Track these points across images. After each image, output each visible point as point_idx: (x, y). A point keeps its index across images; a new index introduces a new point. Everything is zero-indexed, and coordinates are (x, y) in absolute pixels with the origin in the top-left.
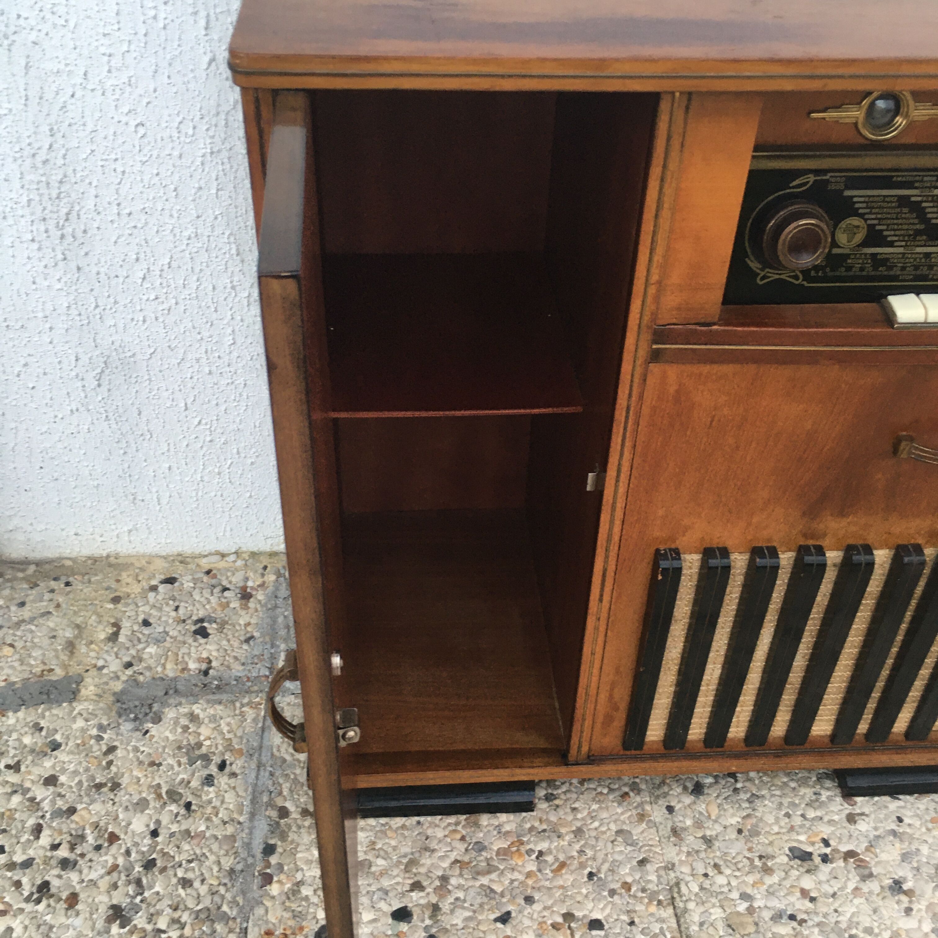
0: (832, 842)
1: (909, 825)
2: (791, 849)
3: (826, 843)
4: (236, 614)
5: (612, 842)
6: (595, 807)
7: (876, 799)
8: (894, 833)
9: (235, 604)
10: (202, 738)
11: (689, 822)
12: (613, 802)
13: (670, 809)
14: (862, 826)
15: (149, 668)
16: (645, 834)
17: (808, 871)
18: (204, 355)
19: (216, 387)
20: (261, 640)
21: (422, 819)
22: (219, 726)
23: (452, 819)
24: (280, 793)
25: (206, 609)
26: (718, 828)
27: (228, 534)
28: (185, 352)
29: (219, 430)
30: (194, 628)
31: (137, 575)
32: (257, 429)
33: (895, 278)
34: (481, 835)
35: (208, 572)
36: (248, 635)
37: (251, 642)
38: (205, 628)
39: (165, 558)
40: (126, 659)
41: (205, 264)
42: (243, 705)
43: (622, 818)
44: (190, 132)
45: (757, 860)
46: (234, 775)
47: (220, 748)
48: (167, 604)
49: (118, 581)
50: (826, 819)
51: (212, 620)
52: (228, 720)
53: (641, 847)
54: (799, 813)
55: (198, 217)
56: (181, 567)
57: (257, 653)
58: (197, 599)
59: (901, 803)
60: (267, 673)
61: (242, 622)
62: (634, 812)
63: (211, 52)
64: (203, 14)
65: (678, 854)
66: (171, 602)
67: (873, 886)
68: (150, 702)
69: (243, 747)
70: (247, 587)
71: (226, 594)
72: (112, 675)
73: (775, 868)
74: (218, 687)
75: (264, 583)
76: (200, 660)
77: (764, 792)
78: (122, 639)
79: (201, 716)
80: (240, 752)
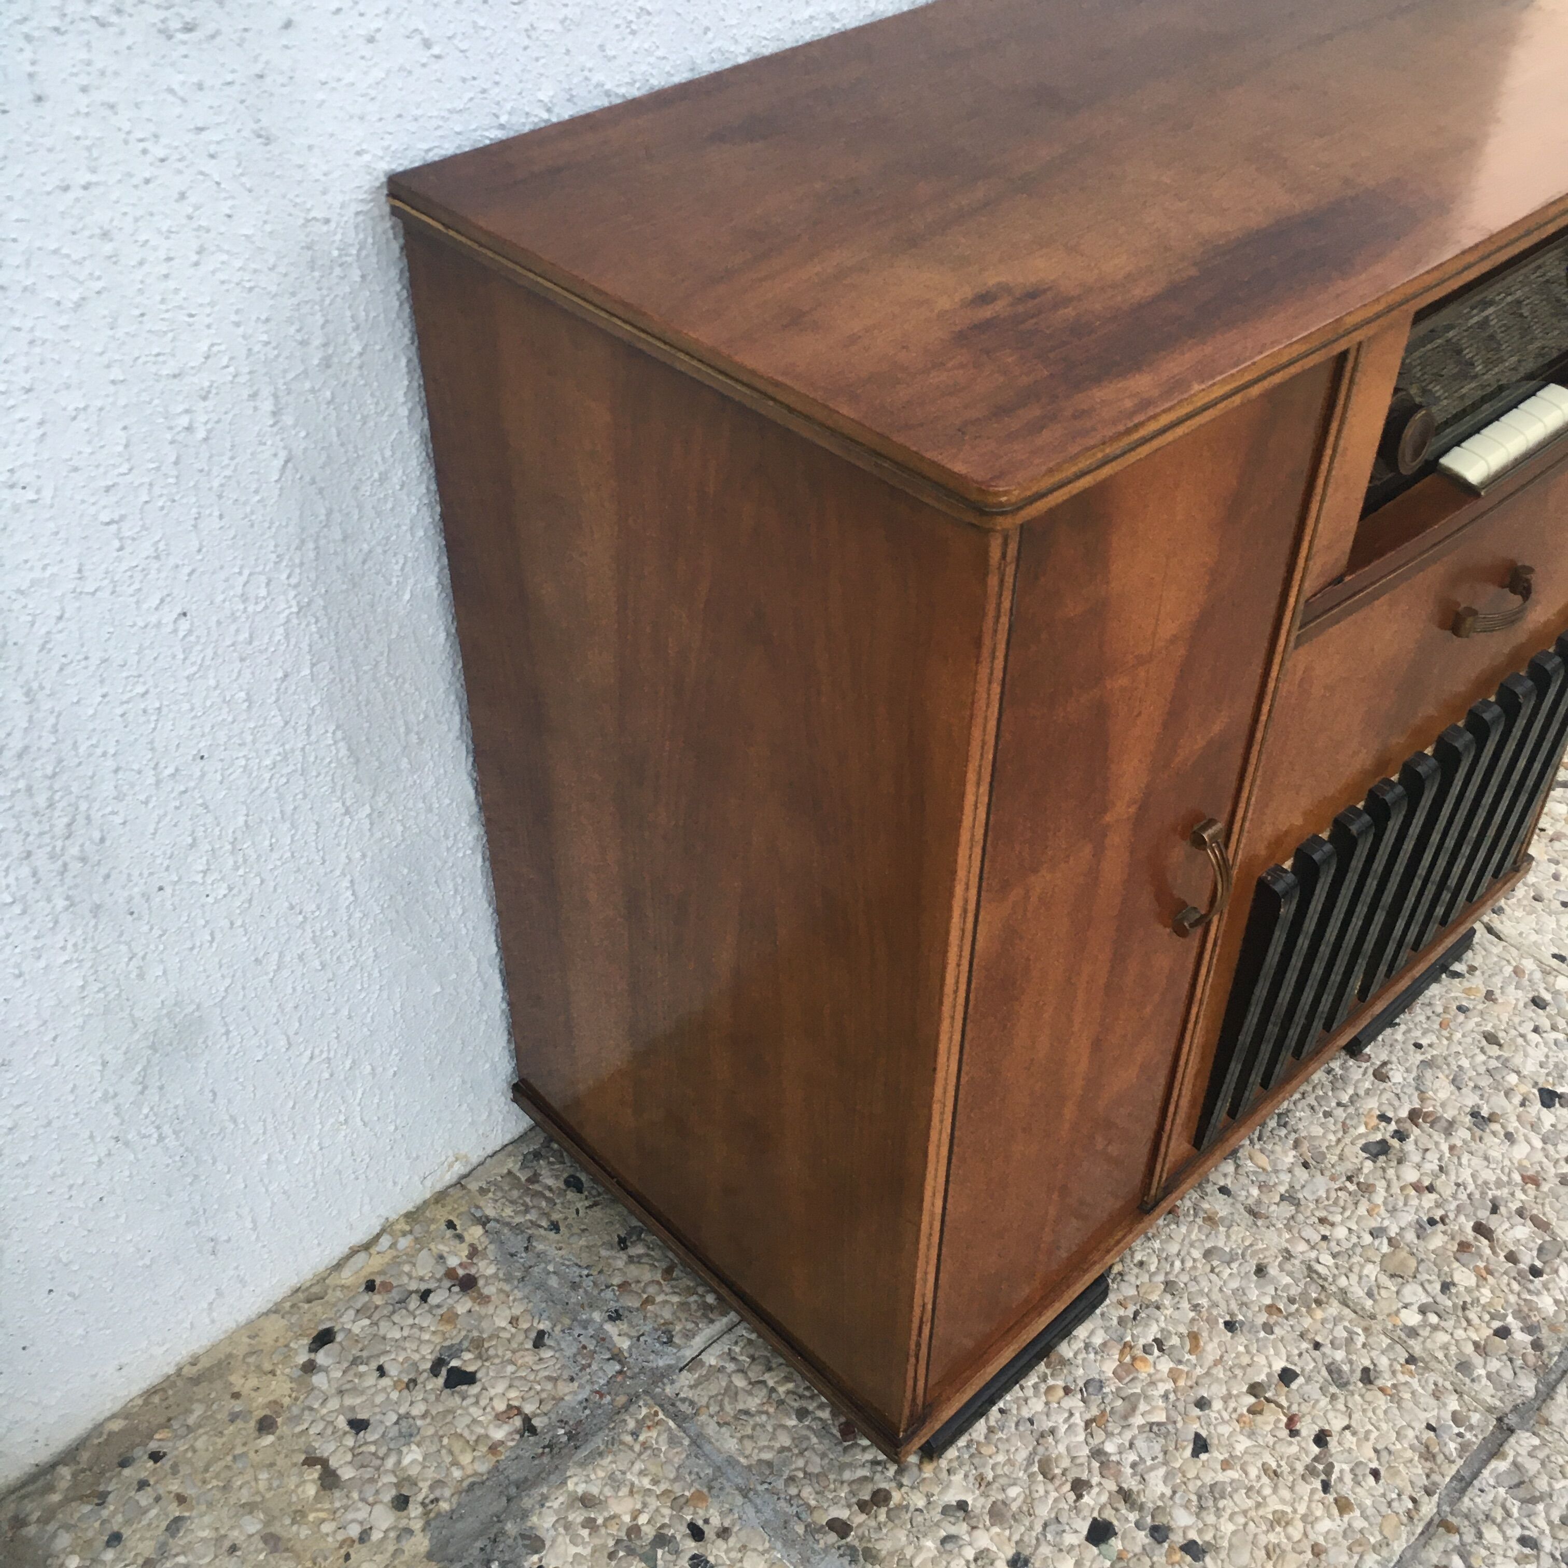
0: (1390, 1114)
1: (1430, 1046)
2: (1365, 1149)
3: (1383, 1118)
4: (481, 1318)
5: (1212, 1271)
6: (1157, 1245)
7: (1380, 1038)
8: (1427, 1064)
9: (463, 1305)
10: (627, 1519)
11: (1255, 1192)
12: (1168, 1225)
13: (1224, 1190)
14: (1397, 1076)
15: (437, 1484)
16: (1234, 1237)
17: (1400, 1162)
18: (310, 944)
19: (331, 984)
20: (558, 1328)
21: (1001, 1404)
22: (632, 1484)
23: (1032, 1380)
25: (428, 1341)
26: (1286, 1177)
27: (367, 1208)
28: (280, 956)
29: (342, 1051)
30: (441, 1381)
31: (258, 1367)
32: (399, 1016)
34: (1081, 1371)
35: (370, 1286)
36: (533, 1335)
37: (547, 1341)
39: (276, 1310)
40: (388, 1496)
41: (300, 796)
42: (635, 1434)
43: (1193, 1237)
44: (263, 592)
45: (1348, 1184)
47: (667, 1511)
48: (361, 1375)
49: (236, 1396)
50: (1361, 1093)
51: (455, 1351)
53: (1243, 1256)
54: (1334, 1104)
55: (286, 723)
56: (317, 1307)
57: (574, 1350)
58: (397, 1335)
59: (1403, 1027)
60: (618, 1367)
61: (504, 1324)
62: (1199, 1221)
63: (285, 448)
64: (266, 391)
65: (1280, 1236)
66: (362, 1368)
67: (1462, 1134)
68: (496, 1527)
70: (454, 1269)
71: (433, 1299)
72: (392, 1534)
73: (1371, 1181)
74: (571, 1436)
75: (472, 1246)
76: (502, 1418)
78: (346, 1473)
79: (595, 1491)
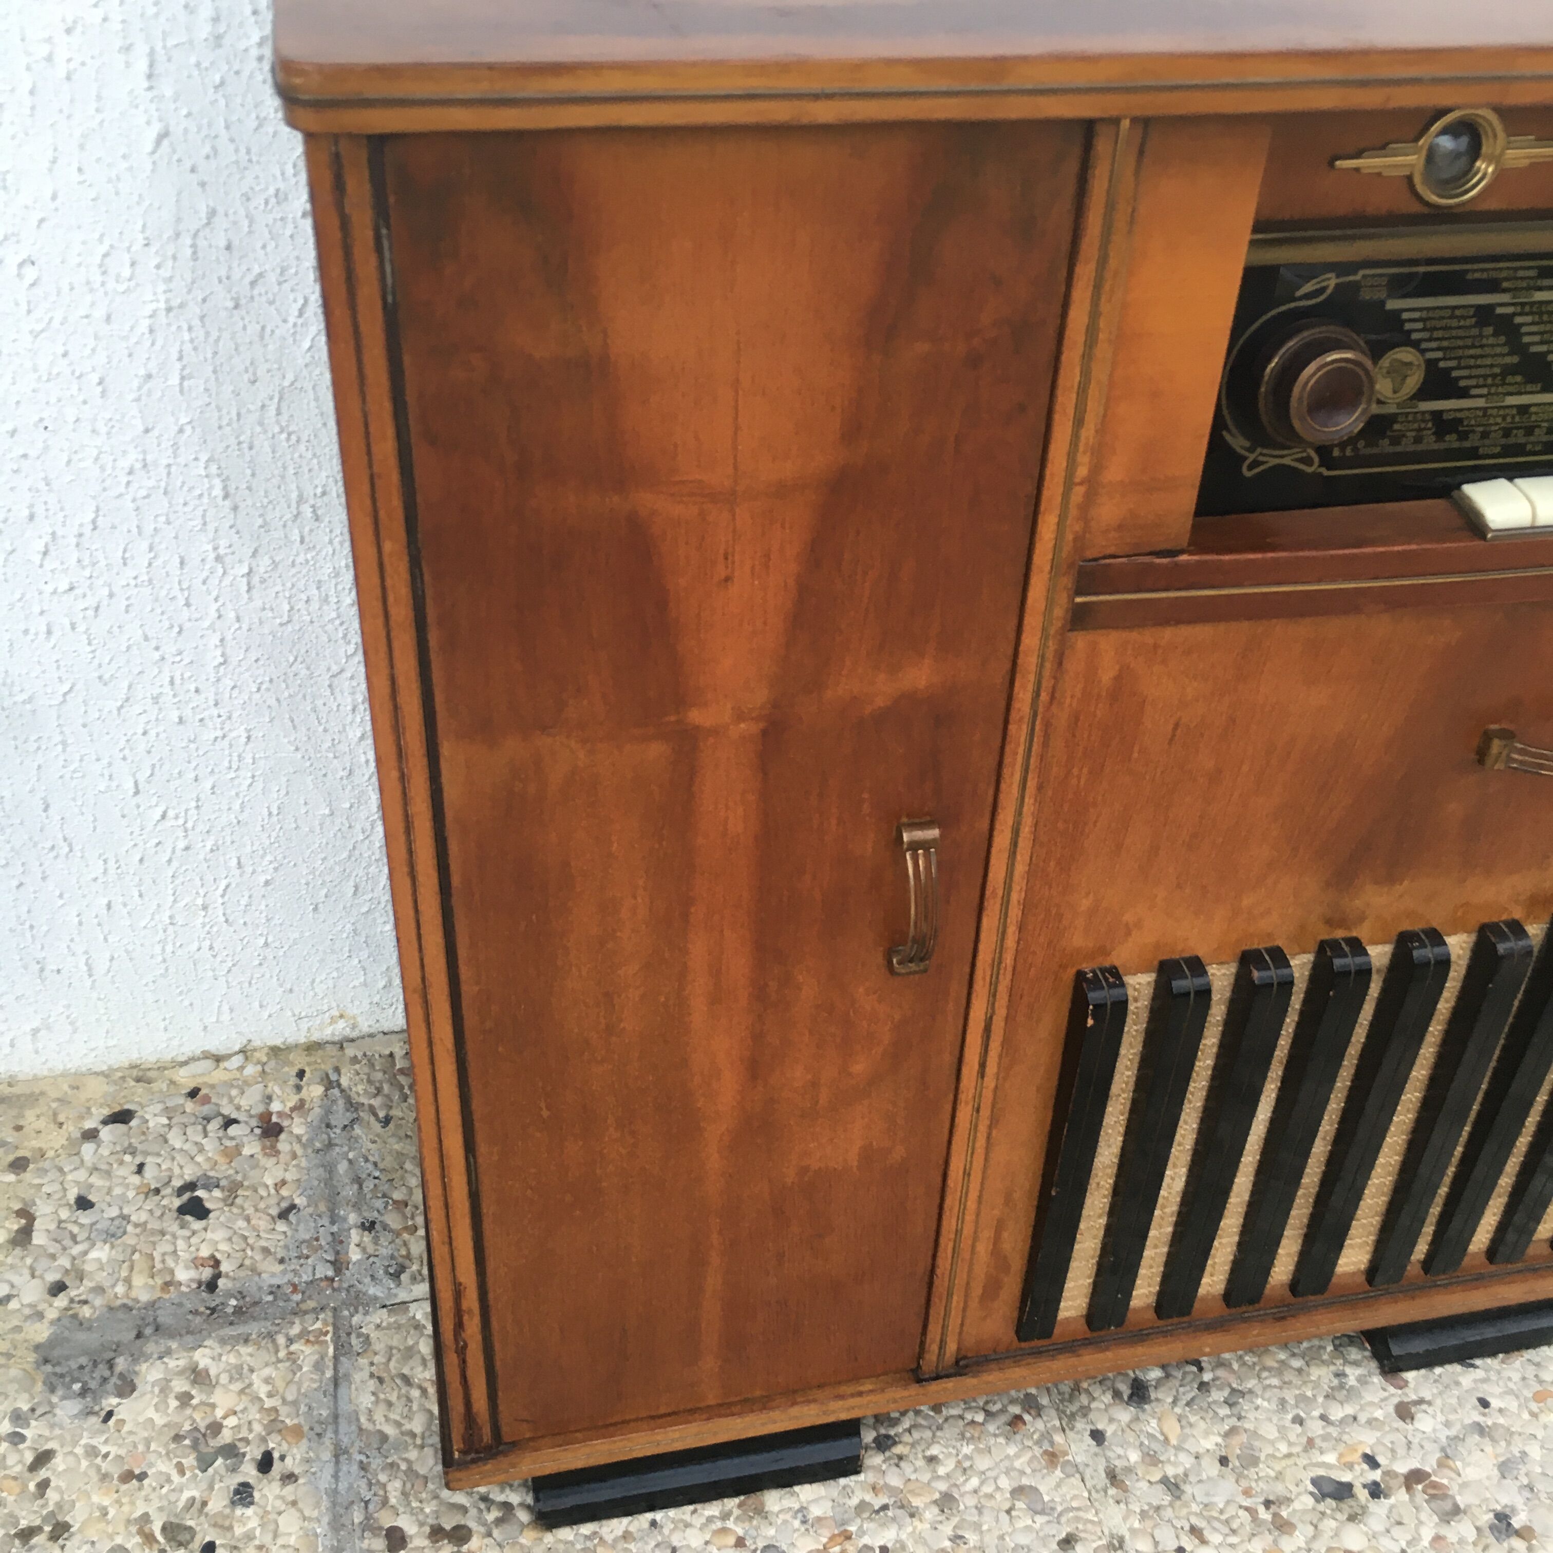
0: (1380, 1459)
1: (1500, 1410)
2: (1315, 1482)
3: (1371, 1461)
4: (256, 1166)
5: (1008, 1512)
6: (967, 1449)
7: (1438, 1370)
8: (1480, 1429)
9: (252, 1147)
10: (219, 1413)
11: (1134, 1456)
12: (995, 1436)
13: (1098, 1436)
14: (1425, 1423)
15: (99, 1290)
16: (1064, 1489)
17: (1352, 1518)
18: (167, 689)
19: (192, 746)
20: (310, 1210)
21: (659, 1516)
22: (250, 1385)
23: (713, 1509)
24: (385, 1502)
25: (198, 1164)
26: (1186, 1461)
27: (226, 1017)
28: (130, 687)
29: (201, 827)
30: (177, 1202)
31: (55, 1115)
32: (275, 819)
33: (1473, 453)
34: (772, 1532)
35: (193, 1093)
36: (284, 1205)
37: (292, 1217)
38: (199, 1200)
39: (104, 1074)
40: (53, 1277)
41: (162, 519)
42: (290, 1341)
43: (1017, 1464)
44: (126, 272)
45: (1261, 1509)
46: (289, 1478)
47: (258, 1428)
48: (121, 1163)
49: (19, 1128)
50: (1363, 1418)
51: (211, 1184)
52: (267, 1372)
53: (1060, 1515)
54: (1316, 1413)
55: (147, 431)
56: (140, 1088)
57: (307, 1237)
58: (178, 1145)
59: (1479, 1374)
60: (330, 1273)
61: (270, 1182)
62: (1038, 1451)
63: (160, 120)
64: (141, 50)
65: (1125, 1519)
66: (128, 1158)
67: (1464, 1529)
68: (109, 1355)
69: (301, 1420)
70: (270, 1114)
71: (233, 1130)
72: (27, 1311)
73: (1294, 1521)
74: (238, 1311)
75: (302, 1102)
76: (197, 1262)
77: (1251, 1383)
78: (38, 1238)
79: (213, 1372)
80: (297, 1432)
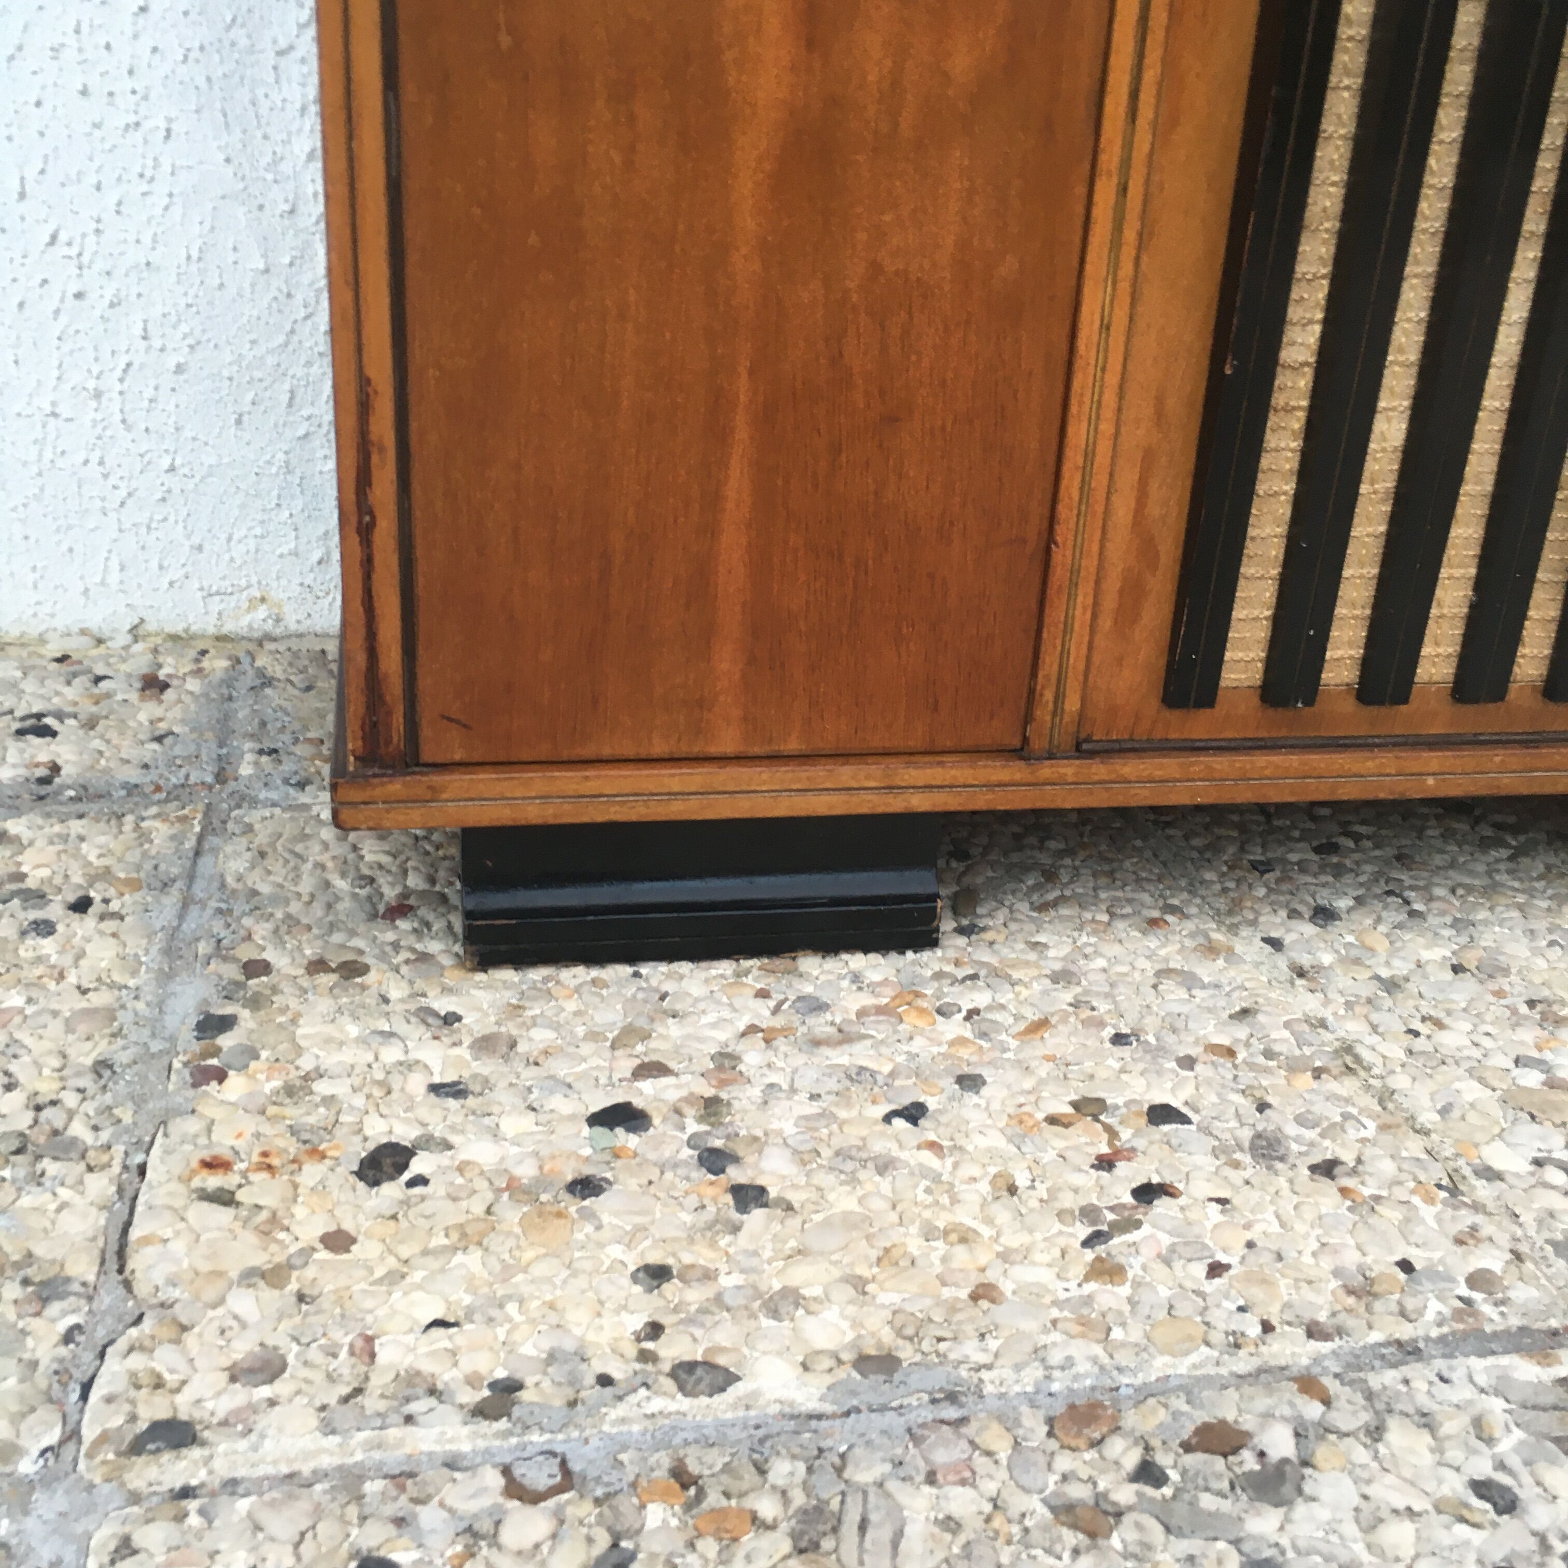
4: (128, 707)
5: (1153, 987)
6: (1088, 939)
9: (128, 695)
10: (26, 867)
11: (1327, 959)
12: (1129, 931)
13: (1273, 942)
18: (71, 40)
19: (97, 133)
20: (193, 737)
21: (643, 967)
22: (76, 849)
23: (723, 967)
24: (246, 940)
25: (52, 703)
26: (1404, 966)
27: (114, 577)
28: (26, 28)
29: (100, 265)
30: (16, 726)
32: (194, 267)
34: (810, 986)
35: (61, 659)
36: (160, 732)
37: (167, 741)
38: (45, 725)
42: (142, 819)
43: (1160, 952)
46: (113, 916)
47: (77, 880)
51: (65, 716)
53: (1230, 992)
57: (183, 754)
58: (30, 690)
60: (210, 781)
61: (143, 717)
62: (1189, 944)
65: (1324, 1005)
69: (141, 875)
70: (157, 675)
71: (105, 684)
74: (76, 798)
75: (200, 670)
76: (30, 765)
77: (1482, 915)
79: (27, 837)
80: (134, 884)
